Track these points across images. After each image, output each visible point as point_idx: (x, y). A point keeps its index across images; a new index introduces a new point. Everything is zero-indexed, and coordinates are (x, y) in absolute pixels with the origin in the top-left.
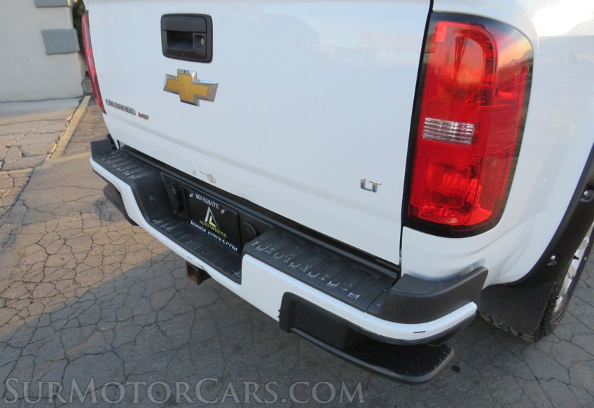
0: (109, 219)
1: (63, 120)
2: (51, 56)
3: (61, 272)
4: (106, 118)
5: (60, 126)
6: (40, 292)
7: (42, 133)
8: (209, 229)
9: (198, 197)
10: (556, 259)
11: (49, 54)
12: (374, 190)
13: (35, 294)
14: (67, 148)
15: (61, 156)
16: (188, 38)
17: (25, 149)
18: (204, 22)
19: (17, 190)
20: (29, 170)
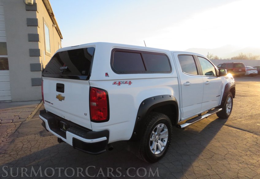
0: (44, 136)
1: (34, 108)
2: (33, 87)
3: (27, 148)
4: (45, 104)
5: (33, 109)
6: (20, 153)
7: (26, 112)
8: (64, 130)
9: (62, 122)
10: (136, 133)
11: (33, 86)
12: (86, 115)
13: (19, 154)
14: (34, 116)
15: (31, 119)
16: (60, 88)
17: (20, 116)
18: (63, 85)
19: (16, 128)
20: (21, 123)
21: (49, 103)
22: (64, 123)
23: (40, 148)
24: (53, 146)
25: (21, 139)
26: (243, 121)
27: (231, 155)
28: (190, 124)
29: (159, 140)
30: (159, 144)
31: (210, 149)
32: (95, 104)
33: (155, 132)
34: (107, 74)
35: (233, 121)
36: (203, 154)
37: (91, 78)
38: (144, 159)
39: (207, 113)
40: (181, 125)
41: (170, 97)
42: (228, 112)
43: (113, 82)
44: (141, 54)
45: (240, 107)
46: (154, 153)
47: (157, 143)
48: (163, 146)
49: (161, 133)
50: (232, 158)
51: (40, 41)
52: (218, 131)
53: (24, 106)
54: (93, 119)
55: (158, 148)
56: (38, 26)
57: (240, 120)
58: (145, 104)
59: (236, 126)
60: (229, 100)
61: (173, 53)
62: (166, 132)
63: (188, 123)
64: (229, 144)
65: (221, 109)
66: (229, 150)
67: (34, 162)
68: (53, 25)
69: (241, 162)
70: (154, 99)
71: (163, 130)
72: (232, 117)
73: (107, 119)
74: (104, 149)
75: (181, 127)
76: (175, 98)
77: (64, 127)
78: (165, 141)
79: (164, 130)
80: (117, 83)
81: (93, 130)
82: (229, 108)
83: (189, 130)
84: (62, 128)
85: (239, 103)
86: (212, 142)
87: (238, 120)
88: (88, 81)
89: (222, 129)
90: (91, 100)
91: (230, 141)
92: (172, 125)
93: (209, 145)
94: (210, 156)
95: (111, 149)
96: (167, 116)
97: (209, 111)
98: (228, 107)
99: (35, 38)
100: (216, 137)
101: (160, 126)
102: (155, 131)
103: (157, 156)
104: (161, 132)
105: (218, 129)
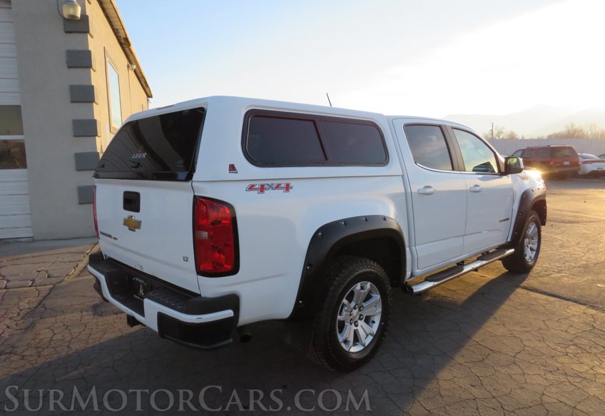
0: (100, 315)
1: (82, 253)
3: (61, 342)
4: (100, 242)
5: (81, 257)
6: (46, 352)
7: (65, 262)
8: (141, 297)
9: (137, 279)
10: (303, 303)
11: (80, 204)
13: (42, 353)
14: (81, 272)
15: (76, 277)
16: (132, 202)
17: (51, 273)
18: (137, 195)
19: (40, 298)
20: (51, 286)
21: (110, 236)
22: (140, 281)
23: (91, 341)
24: (121, 337)
25: (49, 321)
26: (566, 279)
27: (530, 354)
28: (436, 283)
29: (360, 319)
30: (359, 328)
31: (482, 341)
32: (205, 234)
33: (350, 302)
34: (232, 168)
35: (541, 279)
36: (463, 351)
37: (196, 176)
38: (326, 364)
39: (478, 259)
40: (413, 287)
41: (385, 219)
42: (530, 257)
43: (248, 184)
44: (314, 122)
45: (562, 246)
46: (347, 350)
47: (356, 326)
48: (370, 334)
49: (365, 305)
50: (532, 361)
51: (96, 100)
52: (505, 301)
53: (61, 250)
54: (201, 269)
55: (356, 339)
56: (93, 67)
57: (558, 275)
58: (322, 236)
59: (546, 291)
60: (532, 229)
61: (392, 120)
62: (376, 303)
63: (430, 281)
64: (526, 329)
65: (512, 250)
66: (526, 343)
67: (77, 372)
68: (128, 67)
69: (551, 369)
70: (345, 224)
71: (368, 297)
72: (540, 269)
73: (234, 270)
74: (228, 338)
75: (412, 290)
76: (398, 224)
77: (141, 291)
78: (374, 322)
79: (371, 297)
80: (257, 187)
81: (202, 296)
82: (532, 249)
83: (436, 299)
84: (137, 292)
85: (559, 237)
86: (487, 325)
87: (553, 276)
88: (189, 184)
89: (512, 296)
90: (197, 226)
91: (531, 324)
92: (392, 285)
93: (481, 331)
94: (481, 358)
95: (245, 339)
96: (377, 263)
97: (483, 254)
98: (529, 246)
99: (85, 95)
100: (498, 314)
101: (362, 288)
102: (350, 299)
103: (354, 356)
104: (365, 301)
105: (505, 296)
